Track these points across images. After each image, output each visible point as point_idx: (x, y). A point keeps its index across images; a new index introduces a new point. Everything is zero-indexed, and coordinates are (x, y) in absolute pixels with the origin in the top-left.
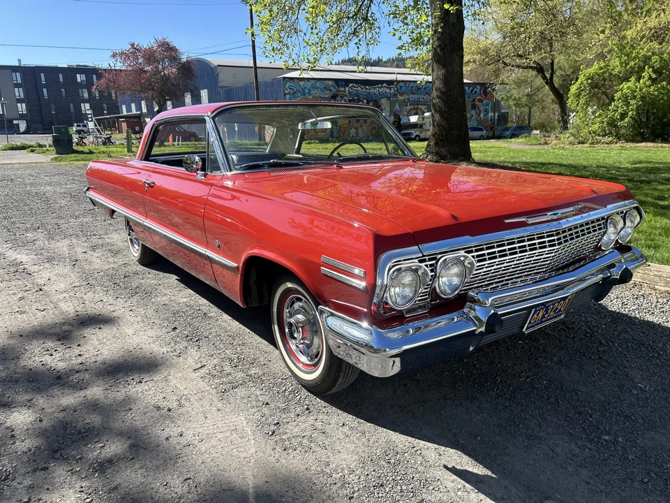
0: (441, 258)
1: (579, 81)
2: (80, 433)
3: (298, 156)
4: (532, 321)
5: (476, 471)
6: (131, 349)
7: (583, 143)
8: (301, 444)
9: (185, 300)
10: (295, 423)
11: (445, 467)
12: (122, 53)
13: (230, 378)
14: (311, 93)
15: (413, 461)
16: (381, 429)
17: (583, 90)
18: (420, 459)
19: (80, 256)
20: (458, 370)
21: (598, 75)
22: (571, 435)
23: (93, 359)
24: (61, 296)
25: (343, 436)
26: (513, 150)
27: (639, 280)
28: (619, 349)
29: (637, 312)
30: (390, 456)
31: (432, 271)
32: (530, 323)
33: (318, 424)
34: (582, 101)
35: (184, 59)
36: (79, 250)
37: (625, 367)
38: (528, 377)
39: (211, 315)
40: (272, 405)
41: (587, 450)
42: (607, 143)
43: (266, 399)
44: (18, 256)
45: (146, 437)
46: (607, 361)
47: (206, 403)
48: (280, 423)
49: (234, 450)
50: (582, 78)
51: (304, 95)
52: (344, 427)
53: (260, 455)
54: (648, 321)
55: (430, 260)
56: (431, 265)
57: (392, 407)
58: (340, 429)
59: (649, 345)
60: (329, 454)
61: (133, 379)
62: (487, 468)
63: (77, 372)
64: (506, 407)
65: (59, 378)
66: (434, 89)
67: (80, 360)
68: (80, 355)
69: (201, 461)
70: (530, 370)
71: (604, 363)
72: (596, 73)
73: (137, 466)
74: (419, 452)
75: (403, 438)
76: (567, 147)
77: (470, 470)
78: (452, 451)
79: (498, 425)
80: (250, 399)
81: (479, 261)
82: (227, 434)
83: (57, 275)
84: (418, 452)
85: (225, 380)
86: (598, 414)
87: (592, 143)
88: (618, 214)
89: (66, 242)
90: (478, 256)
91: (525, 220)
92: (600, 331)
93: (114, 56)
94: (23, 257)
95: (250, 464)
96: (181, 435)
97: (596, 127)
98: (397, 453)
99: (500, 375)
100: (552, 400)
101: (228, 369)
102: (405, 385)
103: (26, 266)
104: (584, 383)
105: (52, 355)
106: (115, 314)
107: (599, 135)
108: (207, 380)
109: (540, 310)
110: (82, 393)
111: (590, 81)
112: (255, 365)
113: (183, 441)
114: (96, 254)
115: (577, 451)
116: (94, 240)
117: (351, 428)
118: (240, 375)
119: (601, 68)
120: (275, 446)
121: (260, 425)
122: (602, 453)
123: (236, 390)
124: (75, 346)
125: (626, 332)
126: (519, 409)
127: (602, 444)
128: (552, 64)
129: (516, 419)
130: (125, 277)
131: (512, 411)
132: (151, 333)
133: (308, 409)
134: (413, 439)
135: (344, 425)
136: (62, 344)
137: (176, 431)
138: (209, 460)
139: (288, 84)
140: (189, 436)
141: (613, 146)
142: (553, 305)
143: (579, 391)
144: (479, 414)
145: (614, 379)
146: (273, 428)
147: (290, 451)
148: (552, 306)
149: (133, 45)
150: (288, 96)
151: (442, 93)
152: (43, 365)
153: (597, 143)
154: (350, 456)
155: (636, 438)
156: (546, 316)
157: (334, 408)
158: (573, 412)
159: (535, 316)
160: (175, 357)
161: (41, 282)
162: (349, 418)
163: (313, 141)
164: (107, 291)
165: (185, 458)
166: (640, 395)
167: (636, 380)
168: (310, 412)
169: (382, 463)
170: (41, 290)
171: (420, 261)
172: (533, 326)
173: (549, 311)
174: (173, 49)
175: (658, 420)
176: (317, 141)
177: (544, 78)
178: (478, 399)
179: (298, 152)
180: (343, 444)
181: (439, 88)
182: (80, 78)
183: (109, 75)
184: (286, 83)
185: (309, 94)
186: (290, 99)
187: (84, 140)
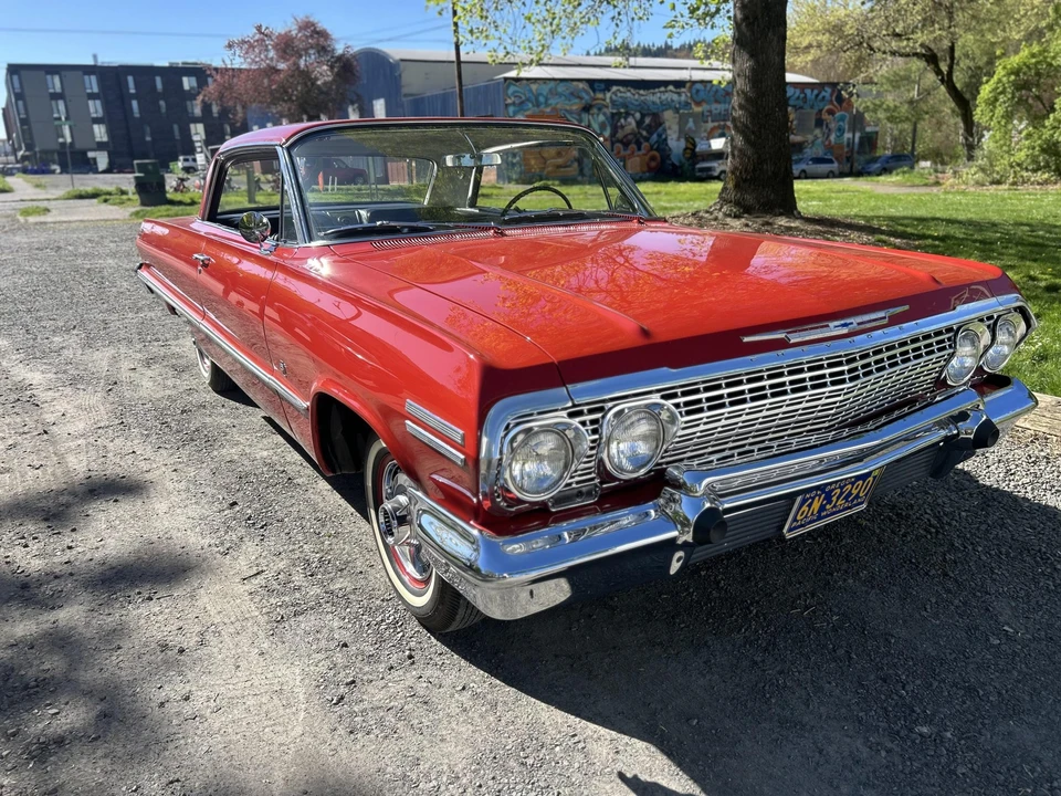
0: (610, 409)
1: (996, 78)
2: (26, 687)
3: (472, 210)
4: (799, 518)
5: (674, 786)
6: (155, 538)
7: (998, 182)
8: (381, 722)
9: (265, 453)
10: (382, 683)
11: (621, 776)
12: (244, 42)
13: (297, 595)
14: (550, 102)
15: (566, 763)
16: (526, 699)
17: (1001, 93)
18: (579, 757)
19: (124, 375)
20: (687, 590)
21: (1028, 67)
22: (860, 721)
23: (88, 556)
24: (73, 444)
25: (458, 710)
26: (877, 197)
27: (1044, 429)
28: (984, 558)
29: (1029, 488)
30: (528, 751)
31: (595, 431)
32: (795, 520)
33: (421, 687)
34: (1000, 111)
35: (339, 49)
36: (125, 365)
37: (987, 593)
38: (807, 608)
39: (300, 481)
40: (353, 649)
41: (883, 753)
42: (1039, 184)
43: (346, 636)
44: (29, 375)
45: (129, 700)
46: (956, 581)
47: (244, 640)
48: (358, 681)
49: (266, 730)
50: (1000, 72)
51: (538, 106)
52: (465, 693)
53: (309, 740)
54: (1046, 506)
55: (591, 411)
56: (593, 422)
57: (556, 656)
58: (456, 695)
59: (1040, 551)
60: (425, 742)
61: (139, 593)
62: (695, 781)
63: (56, 577)
64: (756, 663)
65: (25, 586)
66: (735, 93)
67: (69, 555)
68: (70, 548)
69: (205, 749)
70: (813, 595)
71: (950, 585)
72: (1025, 64)
73: (99, 753)
74: (580, 746)
75: (559, 716)
76: (972, 189)
77: (664, 783)
78: (640, 744)
79: (733, 698)
80: (319, 636)
81: (688, 413)
82: (264, 700)
83: (79, 407)
84: (577, 745)
85: (287, 599)
86: (918, 682)
87: (1014, 184)
88: (981, 320)
89: (111, 351)
90: (687, 404)
91: (783, 336)
92: (954, 523)
93: (230, 46)
94: (35, 376)
95: (286, 758)
96: (187, 699)
97: (1021, 156)
98: (542, 746)
99: (758, 602)
100: (841, 652)
101: (298, 579)
102: (590, 616)
103: (35, 392)
104: (905, 622)
105: (26, 546)
106: (148, 476)
107: (1027, 169)
108: (257, 599)
109: (813, 499)
110: (51, 616)
111: (1013, 77)
112: (345, 572)
113: (187, 709)
114: (149, 373)
115: (865, 753)
116: (155, 349)
117: (476, 696)
118: (316, 590)
119: (1033, 56)
120: (337, 725)
121: (323, 683)
122: (910, 758)
123: (301, 618)
124: (67, 531)
125: (1003, 526)
126: (778, 668)
127: (913, 742)
128: (952, 49)
129: (767, 688)
130: (183, 412)
131: (764, 671)
132: (195, 511)
133: (410, 657)
134: (578, 719)
135: (464, 688)
136: (49, 527)
137: (183, 689)
138: (220, 746)
139: (512, 89)
140: (198, 703)
141: (1050, 187)
142: (841, 488)
143: (892, 636)
144: (704, 676)
145: (961, 616)
146: (342, 690)
147: (359, 736)
148: (838, 491)
149: (259, 28)
150: (511, 109)
151: (748, 99)
152: (7, 563)
153: (1024, 182)
154: (459, 748)
155: (980, 733)
156: (828, 507)
157: (456, 656)
158: (872, 677)
159: (805, 508)
160: (218, 556)
161: (50, 418)
162: (476, 676)
164: (147, 436)
165: (182, 742)
166: (1003, 647)
167: (1001, 619)
168: (413, 663)
169: (512, 763)
170: (46, 432)
171: (571, 415)
172: (802, 526)
173: (834, 499)
174: (323, 34)
175: (1027, 698)
177: (938, 72)
178: (709, 647)
179: (473, 205)
180: (454, 725)
181: (743, 92)
182: (188, 83)
183: (223, 77)
184: (508, 87)
185: (547, 105)
186: (515, 113)
187: (186, 184)
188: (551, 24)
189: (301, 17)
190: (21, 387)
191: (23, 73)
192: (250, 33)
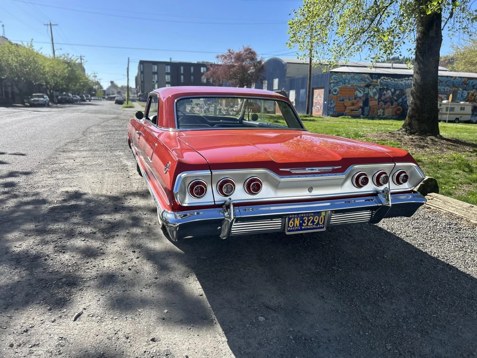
12: (223, 56)
14: (350, 82)
35: (259, 59)
41: (318, 270)
51: (345, 84)
93: (218, 57)
139: (334, 76)
149: (229, 51)
150: (332, 85)
163: (346, 117)
174: (253, 53)
176: (350, 117)
178: (288, 245)
182: (203, 70)
183: (213, 69)
184: (332, 76)
185: (349, 83)
186: (334, 87)
187: (194, 109)
188: (340, 52)
189: (246, 46)
190: (124, 166)
191: (145, 64)
192: (226, 52)
